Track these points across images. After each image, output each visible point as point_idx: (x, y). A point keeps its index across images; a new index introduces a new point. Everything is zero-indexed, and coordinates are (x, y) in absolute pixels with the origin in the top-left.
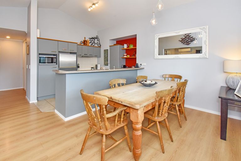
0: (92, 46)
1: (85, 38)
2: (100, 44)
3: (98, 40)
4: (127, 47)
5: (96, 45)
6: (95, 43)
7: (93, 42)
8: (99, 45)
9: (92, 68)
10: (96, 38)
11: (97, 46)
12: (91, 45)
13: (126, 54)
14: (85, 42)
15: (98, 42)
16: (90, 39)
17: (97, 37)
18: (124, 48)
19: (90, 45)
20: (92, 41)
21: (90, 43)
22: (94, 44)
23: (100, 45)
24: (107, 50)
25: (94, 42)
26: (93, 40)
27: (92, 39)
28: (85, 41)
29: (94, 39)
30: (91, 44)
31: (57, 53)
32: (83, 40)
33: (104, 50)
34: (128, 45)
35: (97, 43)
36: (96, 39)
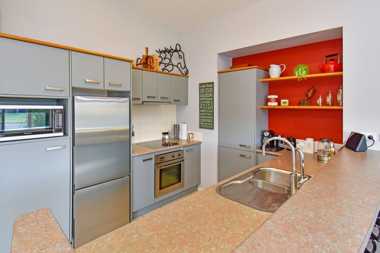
0: (166, 71)
1: (147, 49)
2: (185, 66)
3: (180, 57)
4: (281, 75)
5: (176, 71)
6: (173, 65)
7: (167, 61)
8: (184, 71)
9: (164, 134)
10: (176, 51)
11: (179, 73)
12: (163, 69)
13: (276, 97)
14: (146, 62)
15: (181, 61)
16: (161, 52)
17: (178, 49)
18: (269, 77)
19: (160, 68)
20: (165, 58)
21: (160, 63)
22: (170, 68)
24: (209, 83)
25: (170, 61)
26: (168, 56)
27: (164, 52)
28: (147, 58)
29: (169, 52)
30: (162, 66)
31: (66, 95)
32: (141, 54)
33: (201, 84)
34: (282, 67)
35: (179, 66)
36: (175, 54)
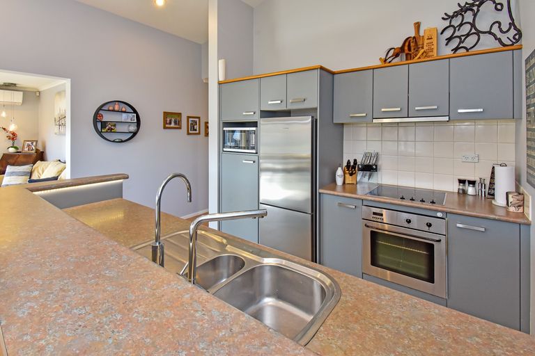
0: (462, 51)
1: (418, 25)
2: (512, 24)
3: (499, 8)
5: (486, 43)
6: (478, 33)
7: (466, 29)
8: (506, 38)
9: (462, 182)
12: (456, 49)
14: (409, 49)
15: (502, 15)
16: (450, 17)
19: (447, 51)
20: (461, 25)
21: (449, 39)
22: (472, 39)
23: (513, 32)
25: (473, 25)
26: (468, 17)
27: (456, 14)
29: (470, 8)
30: (455, 43)
31: (256, 118)
35: (495, 30)
